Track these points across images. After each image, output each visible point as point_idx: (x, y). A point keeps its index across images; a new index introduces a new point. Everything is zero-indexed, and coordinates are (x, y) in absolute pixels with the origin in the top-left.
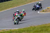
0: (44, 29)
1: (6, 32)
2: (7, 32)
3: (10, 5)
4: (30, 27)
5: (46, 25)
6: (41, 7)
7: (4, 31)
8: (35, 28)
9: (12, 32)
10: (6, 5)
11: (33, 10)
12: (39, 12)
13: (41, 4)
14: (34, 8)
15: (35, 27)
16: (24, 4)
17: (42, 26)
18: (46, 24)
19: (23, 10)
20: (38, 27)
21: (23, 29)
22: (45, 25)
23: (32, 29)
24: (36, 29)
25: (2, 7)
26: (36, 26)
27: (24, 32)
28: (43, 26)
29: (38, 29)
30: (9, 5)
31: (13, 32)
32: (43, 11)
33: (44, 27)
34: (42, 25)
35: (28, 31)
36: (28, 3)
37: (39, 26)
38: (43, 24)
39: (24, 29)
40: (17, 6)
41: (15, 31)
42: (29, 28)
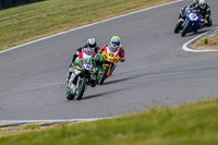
1: (43, 133)
2: (47, 135)
3: (62, 17)
7: (36, 130)
8: (171, 116)
9: (69, 134)
10: (44, 15)
12: (188, 46)
15: (168, 111)
17: (201, 107)
20: (182, 114)
23: (155, 122)
24: (174, 119)
25: (27, 26)
26: (174, 107)
27: (124, 133)
28: (206, 107)
29: (185, 120)
30: (59, 14)
31: (75, 134)
32: (206, 43)
35: (138, 129)
37: (190, 107)
38: (206, 99)
41: (84, 131)
42: (142, 117)
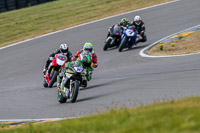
0: (162, 120)
3: (29, 26)
4: (108, 112)
5: (174, 106)
6: (142, 35)
7: (6, 128)
8: (129, 116)
10: (12, 23)
11: (105, 49)
12: (144, 52)
13: (142, 23)
14: (110, 40)
15: (126, 112)
16: (85, 20)
17: (157, 108)
18: (172, 102)
19: (88, 45)
20: (139, 114)
21: (82, 120)
22: (169, 106)
23: (115, 122)
24: (132, 119)
26: (131, 108)
28: (161, 108)
29: (142, 120)
32: (161, 49)
33: (165, 113)
34: (155, 105)
35: (99, 129)
36: (99, 16)
37: (146, 108)
38: (162, 101)
39: (84, 123)
40: (55, 30)
42: (103, 117)
